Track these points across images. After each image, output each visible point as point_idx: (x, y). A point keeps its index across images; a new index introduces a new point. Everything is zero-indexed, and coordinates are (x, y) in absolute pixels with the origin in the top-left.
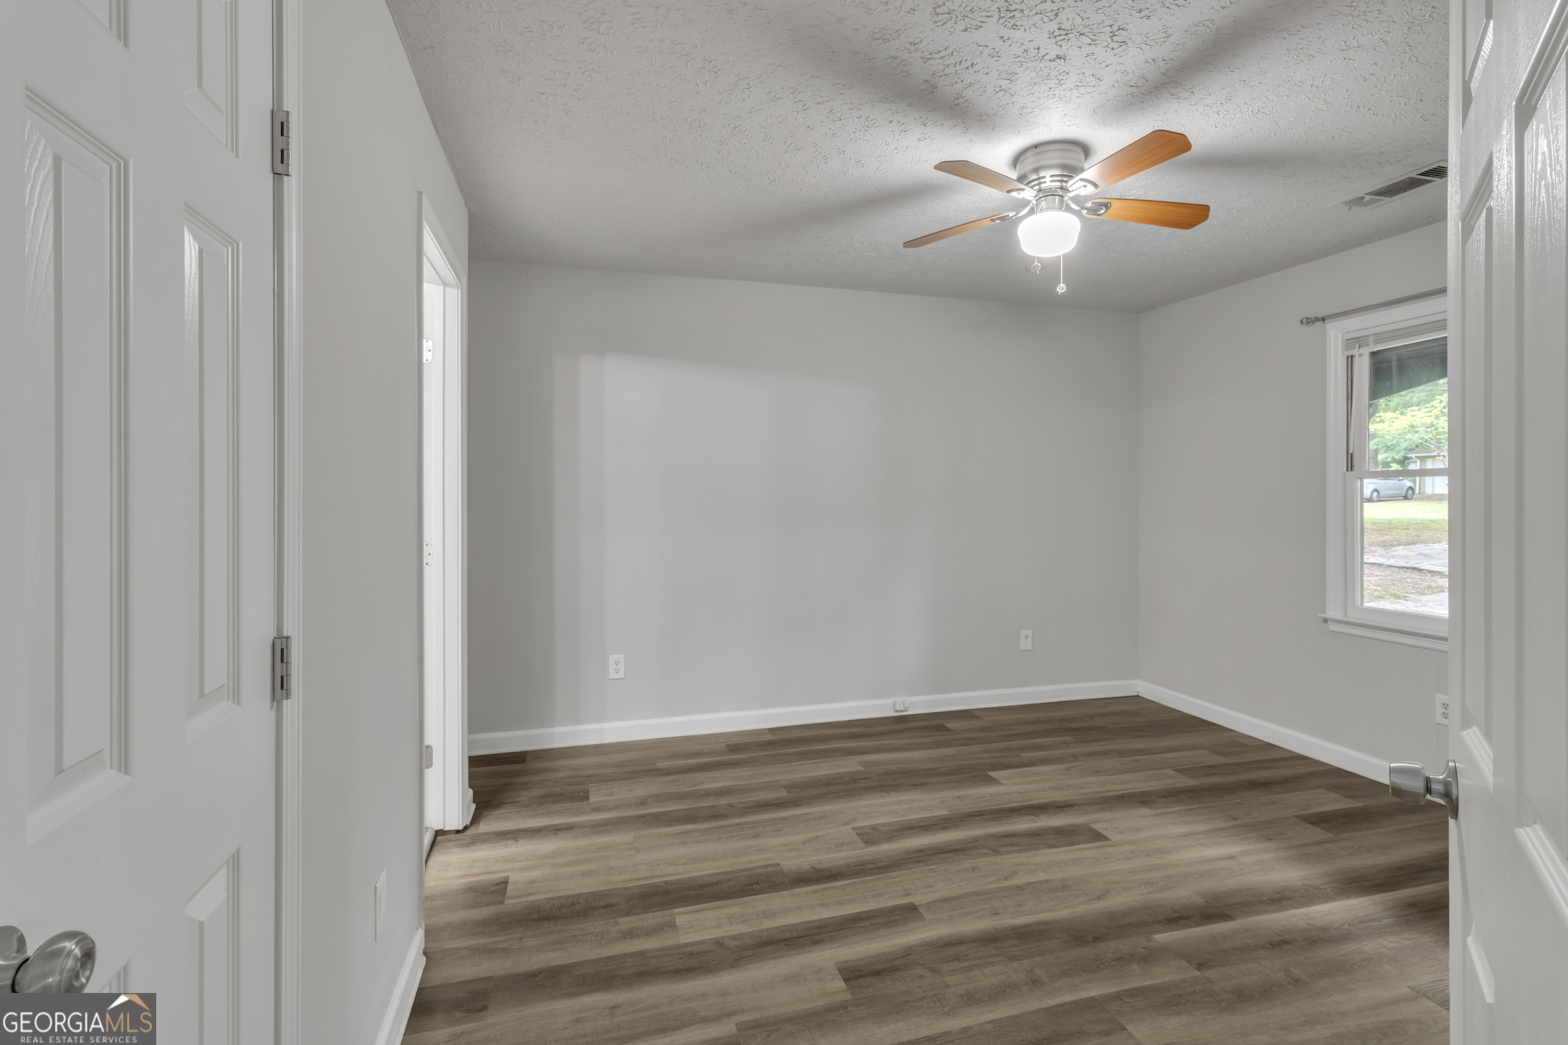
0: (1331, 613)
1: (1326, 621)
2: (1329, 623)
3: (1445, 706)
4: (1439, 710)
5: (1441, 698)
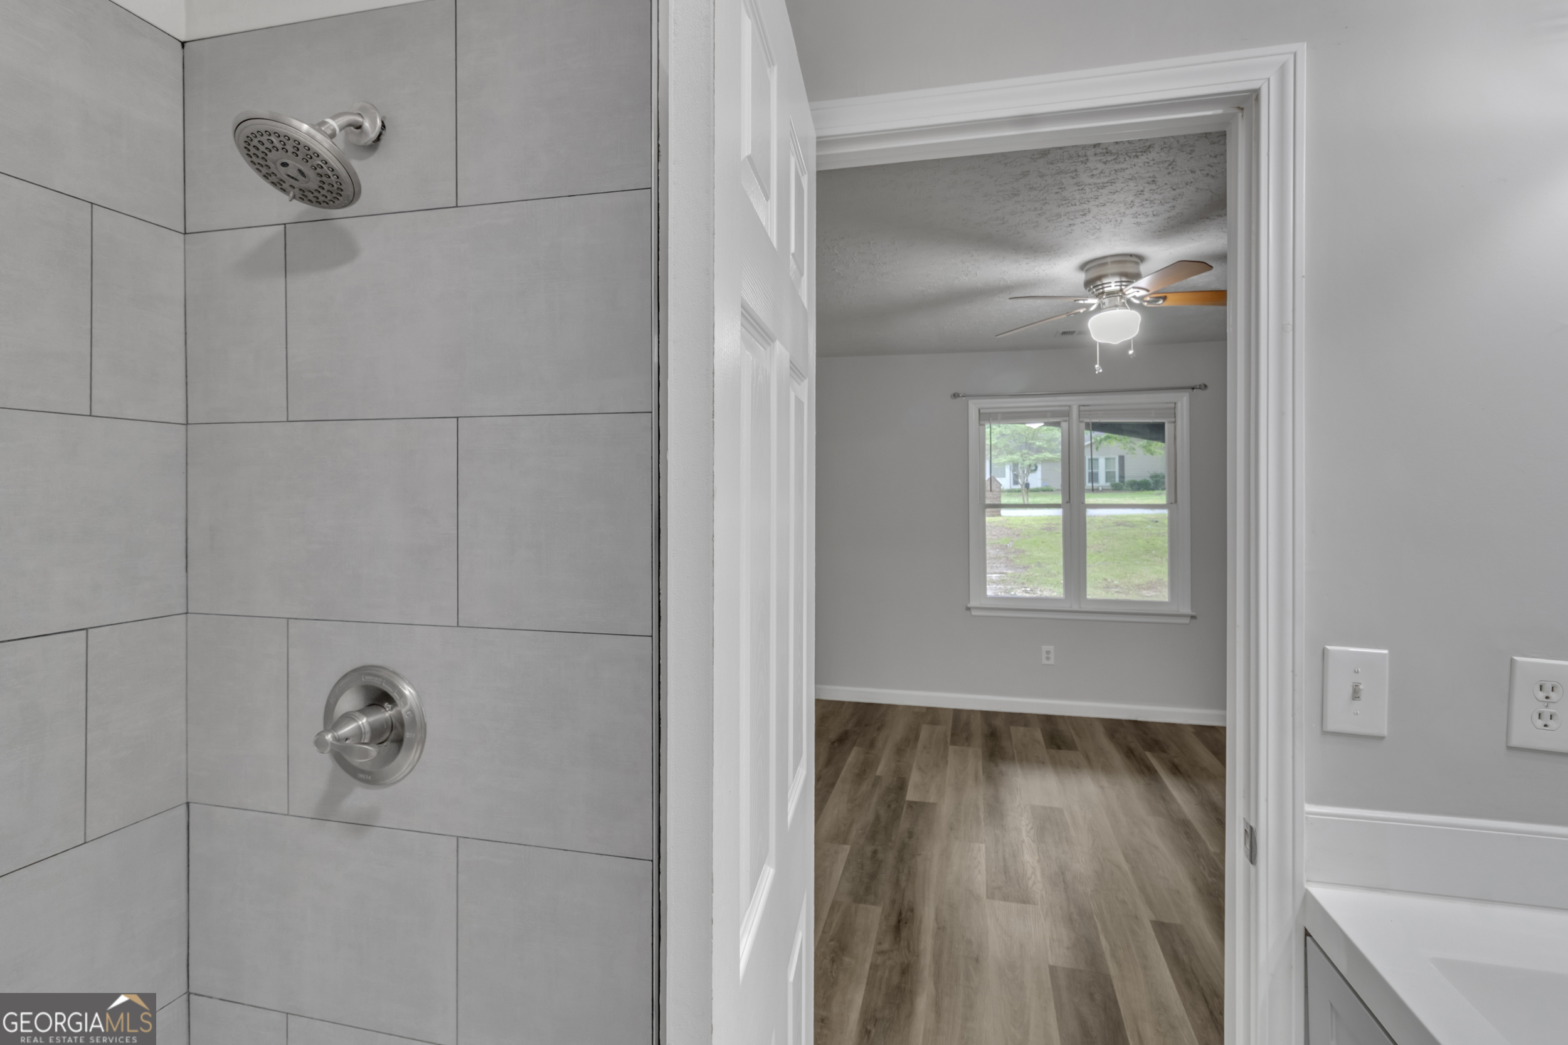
0: (974, 604)
1: (968, 609)
2: (971, 610)
3: (1048, 652)
4: (1044, 655)
5: (1045, 648)
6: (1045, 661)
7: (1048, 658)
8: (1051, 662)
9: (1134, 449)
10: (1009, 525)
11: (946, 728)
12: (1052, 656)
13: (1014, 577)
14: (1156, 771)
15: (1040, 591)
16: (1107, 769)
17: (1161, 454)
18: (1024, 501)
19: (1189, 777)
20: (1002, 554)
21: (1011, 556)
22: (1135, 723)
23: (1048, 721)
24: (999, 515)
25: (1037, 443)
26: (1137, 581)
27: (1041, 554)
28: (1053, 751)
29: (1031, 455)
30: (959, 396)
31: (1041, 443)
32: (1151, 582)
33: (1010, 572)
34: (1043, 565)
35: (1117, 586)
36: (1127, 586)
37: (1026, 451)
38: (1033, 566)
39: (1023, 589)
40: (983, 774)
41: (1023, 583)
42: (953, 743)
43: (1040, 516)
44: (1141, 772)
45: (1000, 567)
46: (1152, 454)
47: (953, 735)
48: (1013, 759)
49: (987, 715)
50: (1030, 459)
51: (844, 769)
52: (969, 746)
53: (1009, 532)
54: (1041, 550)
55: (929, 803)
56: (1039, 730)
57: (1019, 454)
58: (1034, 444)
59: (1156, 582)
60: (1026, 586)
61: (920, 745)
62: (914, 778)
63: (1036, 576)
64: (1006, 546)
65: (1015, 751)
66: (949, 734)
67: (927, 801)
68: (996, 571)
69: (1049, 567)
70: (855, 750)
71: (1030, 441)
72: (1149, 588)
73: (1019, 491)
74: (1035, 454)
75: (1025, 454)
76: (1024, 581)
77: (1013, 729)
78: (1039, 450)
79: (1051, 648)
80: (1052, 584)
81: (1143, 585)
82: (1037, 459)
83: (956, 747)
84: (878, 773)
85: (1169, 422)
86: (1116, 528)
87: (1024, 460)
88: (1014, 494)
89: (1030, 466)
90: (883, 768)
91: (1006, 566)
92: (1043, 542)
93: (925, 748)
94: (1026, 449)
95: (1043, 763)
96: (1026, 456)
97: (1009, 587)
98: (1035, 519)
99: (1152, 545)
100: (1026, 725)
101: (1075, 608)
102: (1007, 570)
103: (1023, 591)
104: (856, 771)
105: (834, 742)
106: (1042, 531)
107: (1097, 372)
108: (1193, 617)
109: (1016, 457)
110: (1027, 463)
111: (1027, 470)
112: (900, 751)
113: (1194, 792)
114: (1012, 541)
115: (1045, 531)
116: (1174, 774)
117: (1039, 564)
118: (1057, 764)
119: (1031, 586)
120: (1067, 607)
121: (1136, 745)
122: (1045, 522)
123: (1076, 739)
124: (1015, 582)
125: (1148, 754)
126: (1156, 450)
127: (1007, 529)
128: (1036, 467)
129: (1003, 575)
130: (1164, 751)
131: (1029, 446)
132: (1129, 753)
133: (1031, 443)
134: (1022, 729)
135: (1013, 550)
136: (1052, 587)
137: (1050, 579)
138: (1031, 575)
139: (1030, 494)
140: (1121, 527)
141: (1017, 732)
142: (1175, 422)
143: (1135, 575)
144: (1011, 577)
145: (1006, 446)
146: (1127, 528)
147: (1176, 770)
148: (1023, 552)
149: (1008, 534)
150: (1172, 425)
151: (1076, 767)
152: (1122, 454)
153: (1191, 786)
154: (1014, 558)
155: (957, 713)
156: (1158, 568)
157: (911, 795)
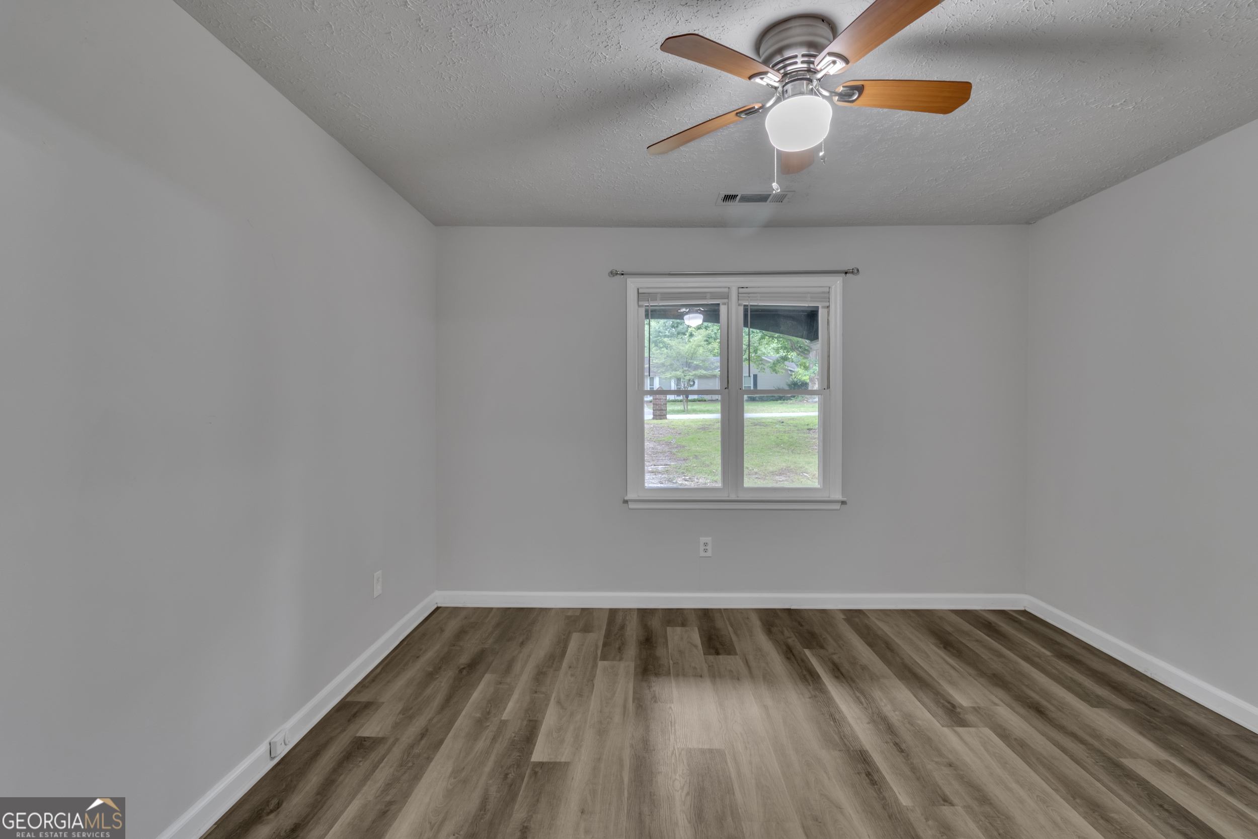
0: (630, 496)
1: (626, 502)
2: (629, 503)
3: (706, 544)
4: (702, 547)
5: (703, 540)
6: (702, 554)
7: (705, 551)
8: (709, 554)
9: (764, 369)
10: (673, 425)
11: (597, 637)
12: (709, 547)
13: (676, 468)
14: (819, 677)
15: (697, 479)
16: (769, 679)
17: (782, 373)
18: (684, 408)
19: (853, 681)
20: (666, 449)
21: (674, 451)
22: (789, 611)
23: (706, 615)
24: (666, 418)
25: (695, 363)
26: (771, 469)
27: (698, 449)
28: (711, 658)
29: (690, 372)
30: (617, 274)
31: (698, 363)
32: (782, 469)
33: (673, 463)
34: (699, 457)
35: (756, 473)
36: (764, 473)
37: (686, 369)
38: (691, 458)
39: (683, 478)
40: (633, 702)
41: (683, 473)
42: (604, 658)
43: (697, 419)
44: (804, 679)
45: (665, 460)
46: (776, 373)
47: (605, 645)
48: (668, 674)
49: (645, 614)
50: (689, 375)
51: (463, 713)
52: (621, 659)
53: (673, 431)
54: (698, 445)
55: (560, 763)
56: (696, 629)
57: (681, 370)
58: (692, 363)
59: (785, 469)
60: (686, 475)
61: (565, 664)
62: (550, 719)
63: (693, 467)
64: (670, 442)
65: (671, 662)
66: (601, 644)
67: (558, 761)
68: (662, 463)
69: (704, 458)
70: (488, 677)
71: (690, 361)
72: (780, 474)
73: (681, 401)
74: (694, 371)
75: (686, 371)
76: (684, 471)
77: (669, 630)
78: (697, 367)
79: (708, 539)
80: (706, 473)
81: (776, 471)
82: (695, 375)
83: (606, 663)
84: (505, 717)
85: (823, 307)
86: (754, 427)
87: (685, 376)
88: (677, 403)
89: (689, 380)
90: (512, 709)
91: (670, 459)
92: (699, 439)
93: (570, 667)
94: (686, 367)
95: (701, 676)
96: (687, 372)
97: (671, 476)
98: (693, 421)
99: (781, 440)
100: (683, 625)
101: (733, 497)
102: (670, 462)
103: (683, 479)
104: (478, 715)
105: (464, 668)
106: (698, 430)
107: (774, 192)
108: (843, 503)
109: (679, 373)
110: (687, 378)
111: (687, 383)
112: (540, 676)
113: (861, 703)
114: (675, 438)
115: (701, 430)
116: (837, 677)
117: (696, 457)
118: (715, 675)
119: (690, 475)
120: (723, 496)
121: (794, 641)
122: (700, 423)
123: (734, 638)
124: (677, 472)
125: (807, 652)
126: (779, 370)
127: (671, 429)
128: (694, 382)
129: (667, 466)
130: (822, 647)
131: (688, 365)
132: (789, 653)
133: (690, 362)
134: (679, 629)
135: (675, 446)
136: (706, 476)
137: (704, 469)
138: (690, 466)
139: (688, 403)
140: (758, 427)
141: (675, 634)
142: (828, 307)
143: (769, 464)
144: (673, 468)
145: (671, 365)
146: (762, 427)
147: (838, 672)
148: (684, 447)
149: (672, 433)
150: (826, 310)
151: (736, 677)
152: (755, 373)
153: (858, 694)
154: (676, 452)
155: (613, 612)
156: (786, 457)
157: (539, 754)
